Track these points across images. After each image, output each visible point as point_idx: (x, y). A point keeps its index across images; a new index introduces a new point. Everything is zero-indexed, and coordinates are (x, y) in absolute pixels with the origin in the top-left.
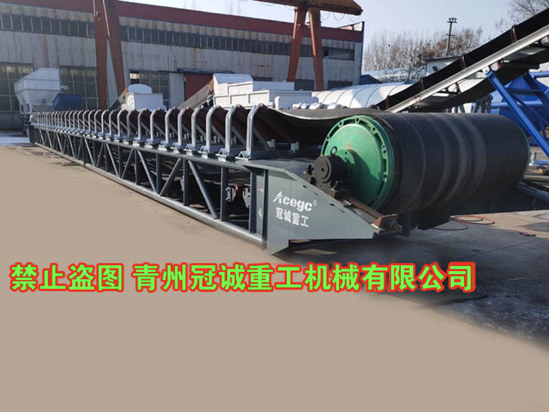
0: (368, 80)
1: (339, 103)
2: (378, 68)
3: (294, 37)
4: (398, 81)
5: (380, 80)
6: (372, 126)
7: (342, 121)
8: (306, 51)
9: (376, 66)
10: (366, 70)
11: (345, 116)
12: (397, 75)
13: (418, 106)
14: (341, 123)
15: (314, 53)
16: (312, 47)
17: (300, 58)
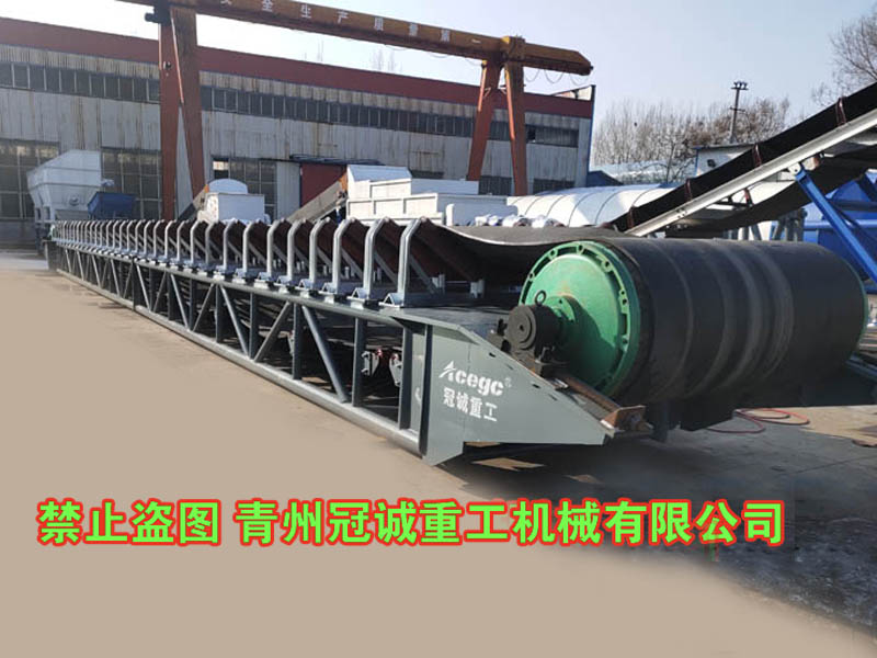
0: (600, 180)
1: (552, 216)
2: (616, 161)
3: (479, 108)
4: (649, 183)
5: (620, 180)
6: (604, 259)
7: (556, 249)
8: (498, 131)
9: (613, 157)
10: (596, 164)
11: (560, 241)
12: (648, 172)
13: (682, 225)
14: (553, 253)
15: (513, 135)
16: (507, 124)
17: (489, 142)
